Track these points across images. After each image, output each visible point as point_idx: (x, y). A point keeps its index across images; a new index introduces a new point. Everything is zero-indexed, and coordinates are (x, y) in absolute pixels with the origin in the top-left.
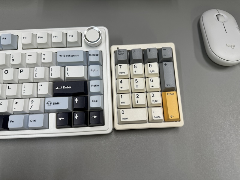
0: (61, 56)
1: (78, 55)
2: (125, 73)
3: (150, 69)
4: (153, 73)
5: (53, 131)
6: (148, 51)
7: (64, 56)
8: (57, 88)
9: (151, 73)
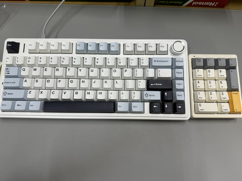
0: (155, 61)
1: (168, 61)
2: (201, 76)
3: (220, 74)
4: (222, 77)
5: (147, 115)
6: (219, 60)
7: (157, 61)
8: (152, 85)
9: (221, 77)
